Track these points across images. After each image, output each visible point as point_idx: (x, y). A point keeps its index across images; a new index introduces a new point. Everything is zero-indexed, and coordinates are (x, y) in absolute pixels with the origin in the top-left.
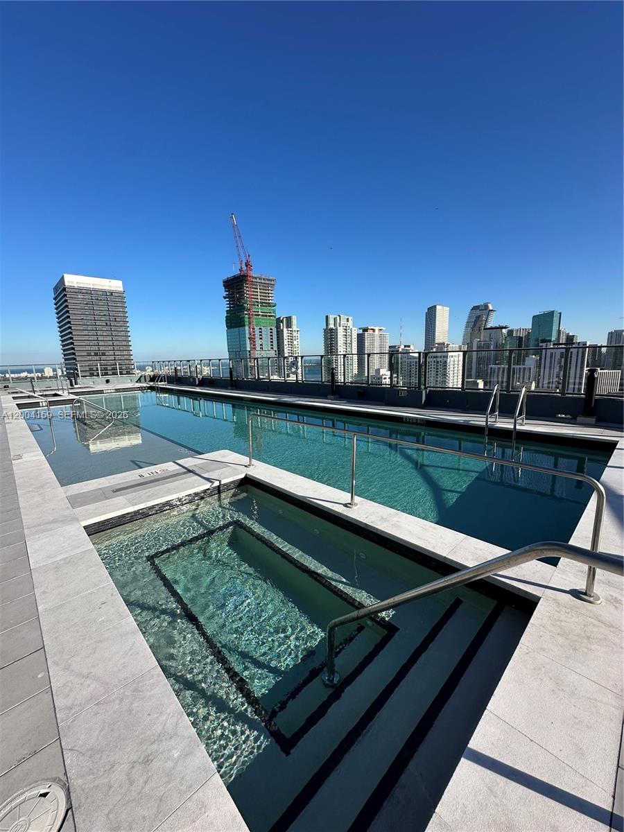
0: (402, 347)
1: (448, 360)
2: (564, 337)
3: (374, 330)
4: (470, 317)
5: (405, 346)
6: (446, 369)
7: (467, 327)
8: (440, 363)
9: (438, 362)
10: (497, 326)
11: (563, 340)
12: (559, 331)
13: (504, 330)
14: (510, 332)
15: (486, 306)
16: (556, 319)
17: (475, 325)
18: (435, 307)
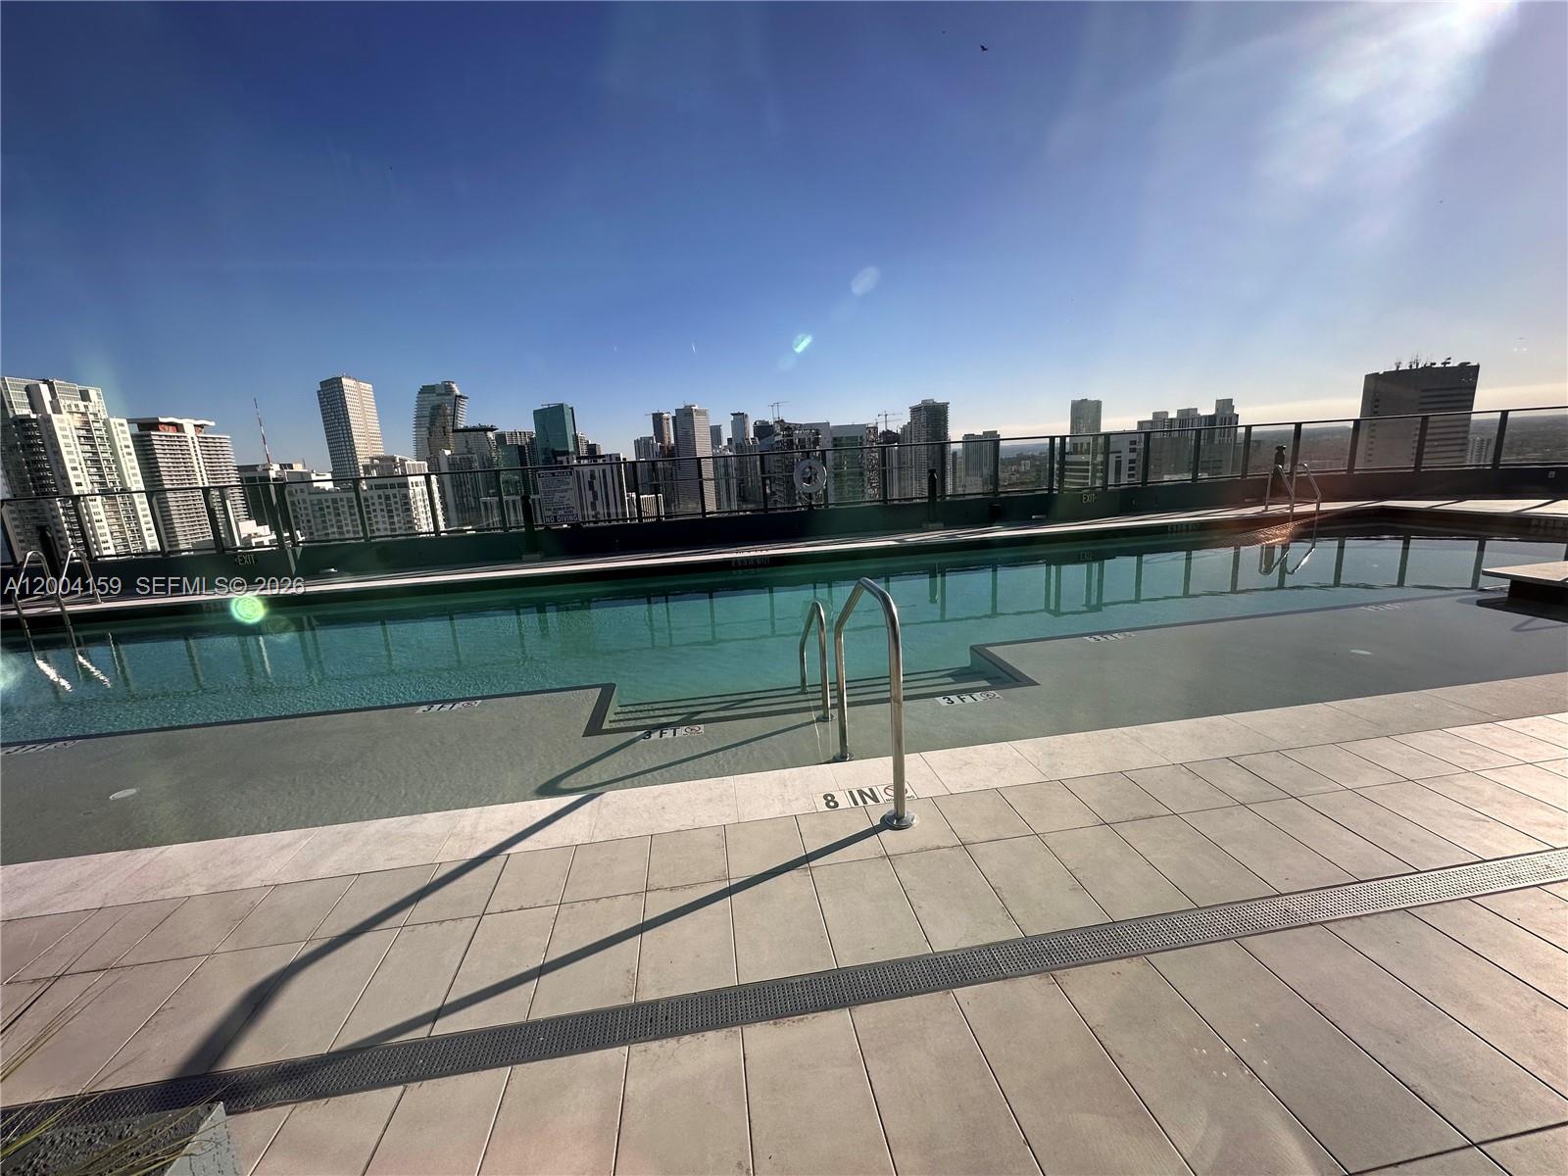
0: (276, 467)
1: (411, 492)
2: (585, 447)
3: (179, 428)
4: (420, 407)
5: (282, 466)
6: (409, 510)
7: (418, 426)
8: (393, 500)
9: (387, 498)
10: (476, 425)
11: (583, 451)
12: (576, 437)
13: (490, 435)
14: (501, 438)
15: (448, 389)
16: (568, 418)
17: (432, 423)
18: (338, 381)
